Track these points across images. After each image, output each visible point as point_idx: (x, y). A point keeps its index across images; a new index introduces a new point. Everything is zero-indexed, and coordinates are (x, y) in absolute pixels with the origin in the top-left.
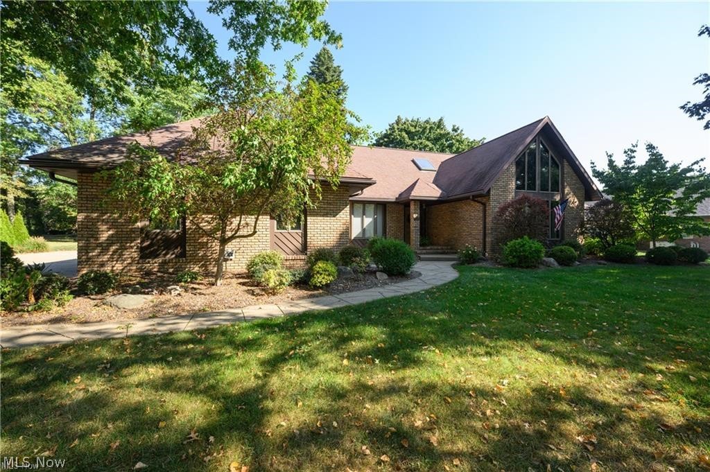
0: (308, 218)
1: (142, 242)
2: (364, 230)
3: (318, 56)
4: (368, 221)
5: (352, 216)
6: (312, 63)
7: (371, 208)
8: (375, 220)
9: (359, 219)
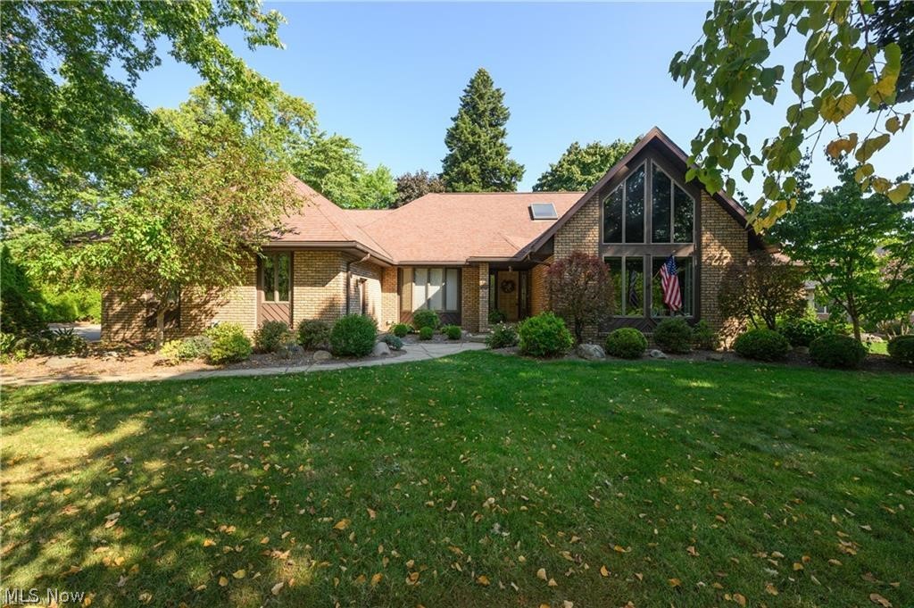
0: (295, 288)
1: (148, 312)
2: (428, 301)
3: (472, 81)
4: (434, 289)
5: (414, 284)
6: (465, 91)
7: (439, 275)
8: (444, 289)
9: (423, 287)
